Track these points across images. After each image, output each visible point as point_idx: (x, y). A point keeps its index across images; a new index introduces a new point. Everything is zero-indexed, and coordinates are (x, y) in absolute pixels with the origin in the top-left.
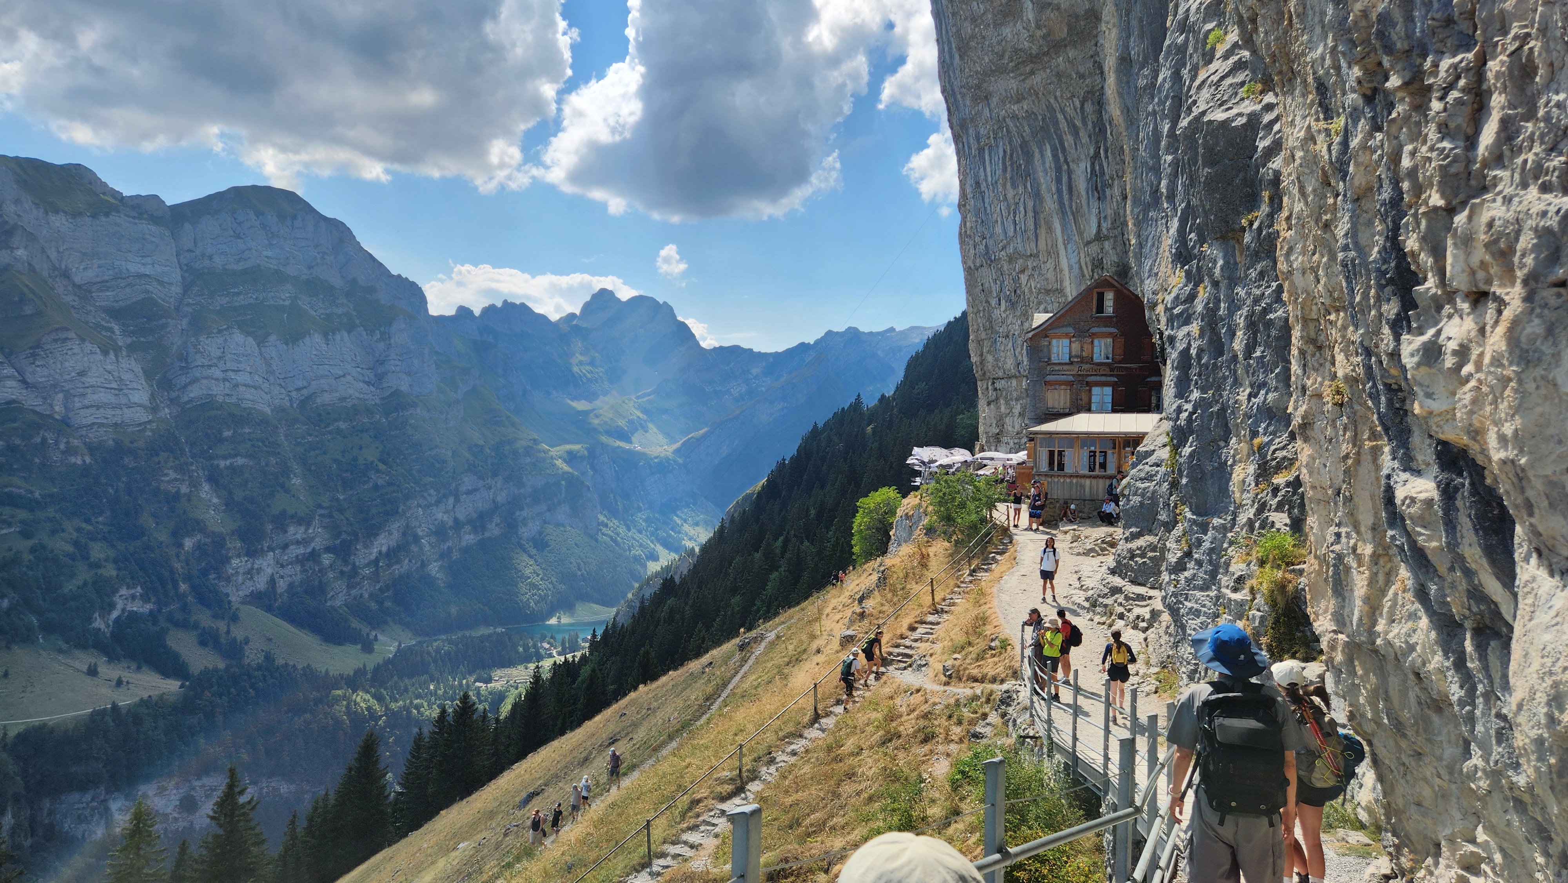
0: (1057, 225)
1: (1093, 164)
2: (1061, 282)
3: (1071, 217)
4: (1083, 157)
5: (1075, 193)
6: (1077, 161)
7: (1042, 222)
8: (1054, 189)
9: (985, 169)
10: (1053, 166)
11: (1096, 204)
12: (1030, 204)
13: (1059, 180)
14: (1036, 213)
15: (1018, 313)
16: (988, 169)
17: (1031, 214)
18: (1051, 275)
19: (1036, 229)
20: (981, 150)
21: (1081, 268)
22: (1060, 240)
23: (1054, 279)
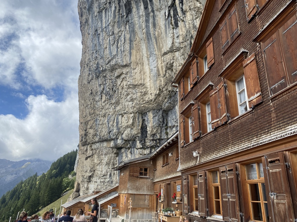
0: (144, 47)
1: (169, 11)
2: (144, 79)
3: (154, 41)
4: (163, 7)
5: (157, 27)
6: (160, 10)
7: (135, 45)
8: (144, 26)
9: (101, 21)
10: (144, 14)
11: (171, 31)
12: (128, 36)
13: (147, 21)
14: (131, 41)
15: (113, 101)
16: (104, 21)
17: (128, 41)
18: (137, 76)
19: (130, 49)
20: (100, 12)
21: (158, 70)
22: (145, 55)
23: (139, 78)
